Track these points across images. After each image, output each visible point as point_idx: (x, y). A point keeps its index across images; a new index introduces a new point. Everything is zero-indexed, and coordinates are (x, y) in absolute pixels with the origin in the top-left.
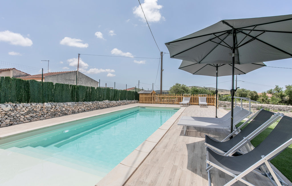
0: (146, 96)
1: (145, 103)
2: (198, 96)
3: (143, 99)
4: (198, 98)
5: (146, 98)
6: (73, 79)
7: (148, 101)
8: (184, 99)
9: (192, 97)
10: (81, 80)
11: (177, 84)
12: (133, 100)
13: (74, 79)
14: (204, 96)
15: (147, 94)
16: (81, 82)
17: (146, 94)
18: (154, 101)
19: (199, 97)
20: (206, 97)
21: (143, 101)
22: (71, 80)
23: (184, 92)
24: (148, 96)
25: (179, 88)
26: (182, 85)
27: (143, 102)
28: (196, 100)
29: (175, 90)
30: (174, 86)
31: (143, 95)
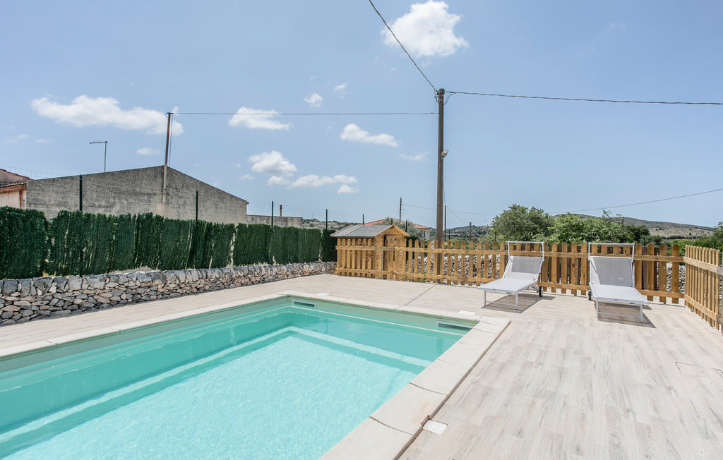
0: (358, 248)
1: (356, 275)
2: (583, 250)
3: (348, 260)
4: (584, 263)
5: (359, 256)
6: (145, 191)
7: (364, 267)
8: (510, 264)
9: (554, 253)
10: (180, 194)
11: (514, 208)
12: (315, 260)
13: (150, 192)
14: (616, 251)
15: (362, 238)
16: (181, 202)
17: (357, 238)
18: (384, 268)
19: (591, 258)
20: (632, 259)
21: (348, 266)
22: (141, 194)
23: (535, 229)
24: (365, 249)
25: (522, 219)
26: (530, 209)
27: (348, 270)
28: (574, 270)
29: (509, 224)
30: (505, 214)
31: (349, 243)
